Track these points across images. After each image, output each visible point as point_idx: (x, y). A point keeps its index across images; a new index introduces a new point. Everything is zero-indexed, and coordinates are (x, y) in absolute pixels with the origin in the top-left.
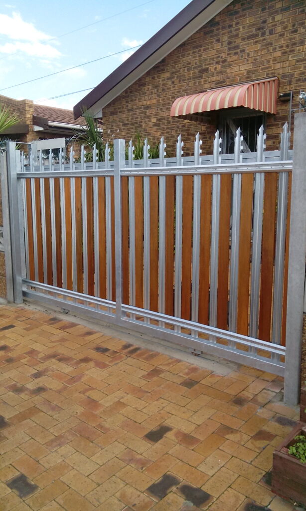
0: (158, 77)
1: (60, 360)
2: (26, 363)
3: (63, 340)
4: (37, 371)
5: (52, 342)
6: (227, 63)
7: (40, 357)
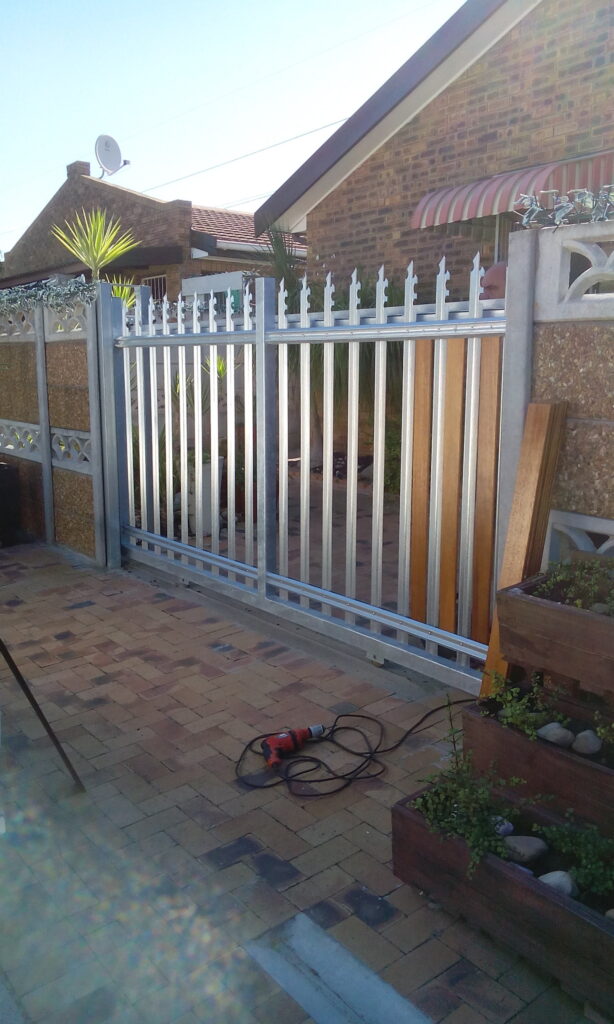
0: (405, 152)
1: (146, 660)
2: (91, 661)
3: (165, 629)
4: (103, 674)
5: (145, 631)
6: (530, 122)
7: (117, 653)
